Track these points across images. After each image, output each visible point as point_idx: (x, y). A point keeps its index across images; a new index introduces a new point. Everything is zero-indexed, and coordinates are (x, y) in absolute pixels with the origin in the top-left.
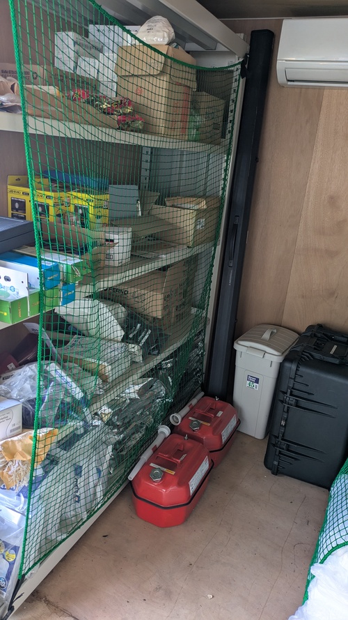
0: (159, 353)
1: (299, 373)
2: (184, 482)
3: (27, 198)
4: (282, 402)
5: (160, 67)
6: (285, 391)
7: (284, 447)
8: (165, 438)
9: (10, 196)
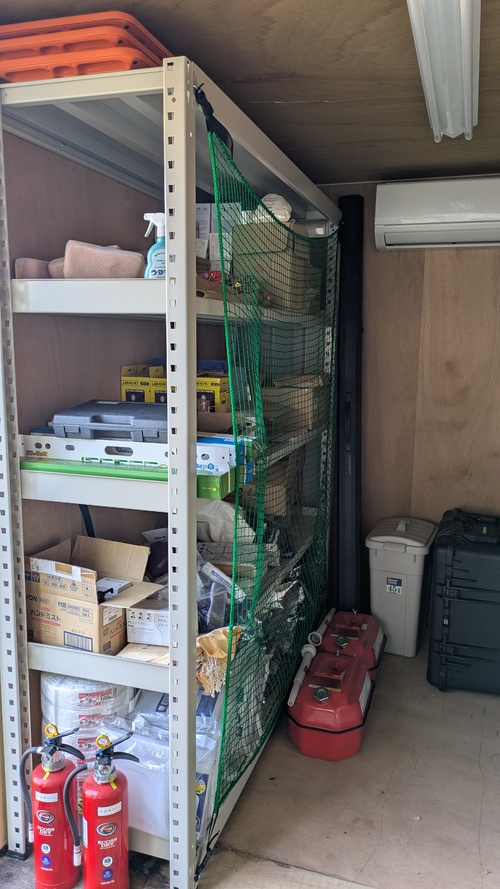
0: (293, 556)
1: (456, 558)
2: (353, 700)
3: (146, 389)
4: (441, 596)
5: (283, 247)
6: (443, 582)
7: (451, 651)
8: (313, 660)
9: (125, 388)
